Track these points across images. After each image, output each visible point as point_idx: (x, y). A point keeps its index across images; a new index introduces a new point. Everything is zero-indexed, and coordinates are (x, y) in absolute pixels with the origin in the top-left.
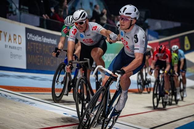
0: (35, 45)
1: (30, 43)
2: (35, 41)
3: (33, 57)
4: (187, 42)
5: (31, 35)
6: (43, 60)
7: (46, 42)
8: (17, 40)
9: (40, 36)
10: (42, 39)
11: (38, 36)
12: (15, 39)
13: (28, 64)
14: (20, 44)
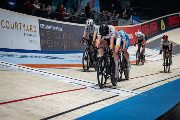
0: (47, 32)
1: (43, 31)
2: (46, 30)
3: (45, 41)
4: (163, 24)
5: (43, 25)
6: (53, 43)
7: (55, 30)
8: (33, 29)
9: (50, 25)
10: (51, 27)
11: (48, 25)
12: (31, 29)
13: (42, 47)
14: (35, 32)
